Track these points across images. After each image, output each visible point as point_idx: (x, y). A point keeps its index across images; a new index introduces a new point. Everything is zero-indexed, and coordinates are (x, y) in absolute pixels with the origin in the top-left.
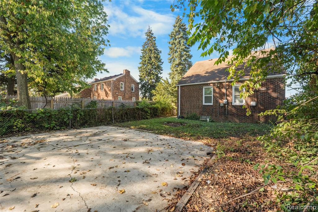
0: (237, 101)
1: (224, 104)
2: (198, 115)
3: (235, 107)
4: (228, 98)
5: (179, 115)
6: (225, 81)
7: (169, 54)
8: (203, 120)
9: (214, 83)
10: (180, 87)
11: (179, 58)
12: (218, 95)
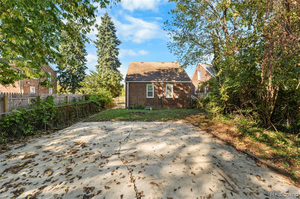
0: (168, 95)
1: (161, 97)
2: (143, 106)
3: (167, 99)
4: (163, 93)
5: (128, 106)
6: (162, 81)
7: (97, 47)
8: (147, 109)
9: (154, 83)
10: (128, 83)
11: (109, 53)
12: (157, 91)
